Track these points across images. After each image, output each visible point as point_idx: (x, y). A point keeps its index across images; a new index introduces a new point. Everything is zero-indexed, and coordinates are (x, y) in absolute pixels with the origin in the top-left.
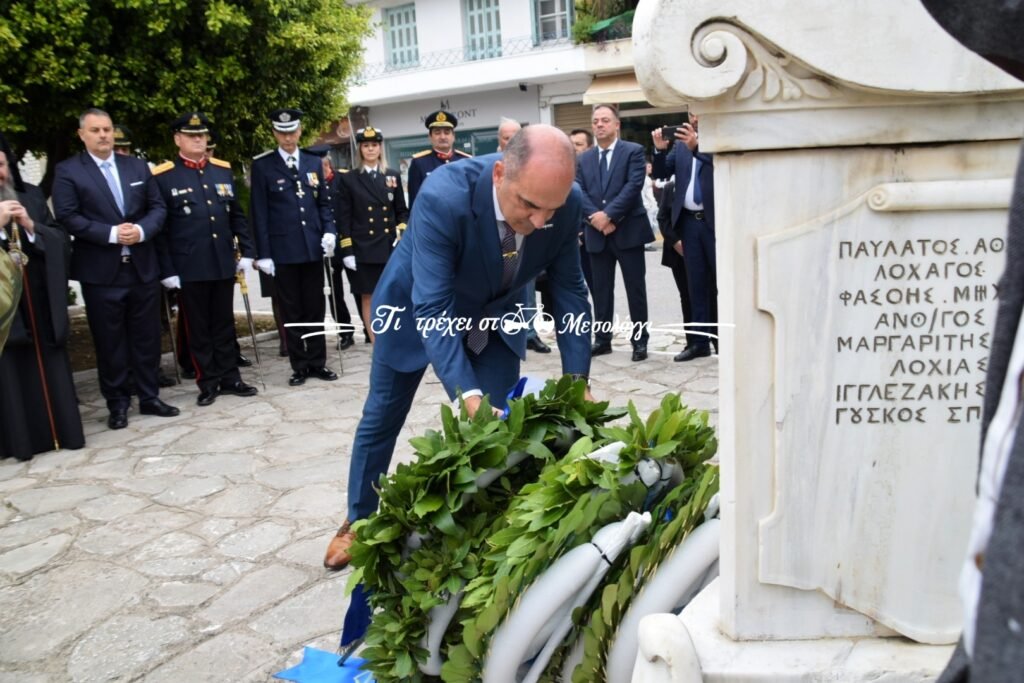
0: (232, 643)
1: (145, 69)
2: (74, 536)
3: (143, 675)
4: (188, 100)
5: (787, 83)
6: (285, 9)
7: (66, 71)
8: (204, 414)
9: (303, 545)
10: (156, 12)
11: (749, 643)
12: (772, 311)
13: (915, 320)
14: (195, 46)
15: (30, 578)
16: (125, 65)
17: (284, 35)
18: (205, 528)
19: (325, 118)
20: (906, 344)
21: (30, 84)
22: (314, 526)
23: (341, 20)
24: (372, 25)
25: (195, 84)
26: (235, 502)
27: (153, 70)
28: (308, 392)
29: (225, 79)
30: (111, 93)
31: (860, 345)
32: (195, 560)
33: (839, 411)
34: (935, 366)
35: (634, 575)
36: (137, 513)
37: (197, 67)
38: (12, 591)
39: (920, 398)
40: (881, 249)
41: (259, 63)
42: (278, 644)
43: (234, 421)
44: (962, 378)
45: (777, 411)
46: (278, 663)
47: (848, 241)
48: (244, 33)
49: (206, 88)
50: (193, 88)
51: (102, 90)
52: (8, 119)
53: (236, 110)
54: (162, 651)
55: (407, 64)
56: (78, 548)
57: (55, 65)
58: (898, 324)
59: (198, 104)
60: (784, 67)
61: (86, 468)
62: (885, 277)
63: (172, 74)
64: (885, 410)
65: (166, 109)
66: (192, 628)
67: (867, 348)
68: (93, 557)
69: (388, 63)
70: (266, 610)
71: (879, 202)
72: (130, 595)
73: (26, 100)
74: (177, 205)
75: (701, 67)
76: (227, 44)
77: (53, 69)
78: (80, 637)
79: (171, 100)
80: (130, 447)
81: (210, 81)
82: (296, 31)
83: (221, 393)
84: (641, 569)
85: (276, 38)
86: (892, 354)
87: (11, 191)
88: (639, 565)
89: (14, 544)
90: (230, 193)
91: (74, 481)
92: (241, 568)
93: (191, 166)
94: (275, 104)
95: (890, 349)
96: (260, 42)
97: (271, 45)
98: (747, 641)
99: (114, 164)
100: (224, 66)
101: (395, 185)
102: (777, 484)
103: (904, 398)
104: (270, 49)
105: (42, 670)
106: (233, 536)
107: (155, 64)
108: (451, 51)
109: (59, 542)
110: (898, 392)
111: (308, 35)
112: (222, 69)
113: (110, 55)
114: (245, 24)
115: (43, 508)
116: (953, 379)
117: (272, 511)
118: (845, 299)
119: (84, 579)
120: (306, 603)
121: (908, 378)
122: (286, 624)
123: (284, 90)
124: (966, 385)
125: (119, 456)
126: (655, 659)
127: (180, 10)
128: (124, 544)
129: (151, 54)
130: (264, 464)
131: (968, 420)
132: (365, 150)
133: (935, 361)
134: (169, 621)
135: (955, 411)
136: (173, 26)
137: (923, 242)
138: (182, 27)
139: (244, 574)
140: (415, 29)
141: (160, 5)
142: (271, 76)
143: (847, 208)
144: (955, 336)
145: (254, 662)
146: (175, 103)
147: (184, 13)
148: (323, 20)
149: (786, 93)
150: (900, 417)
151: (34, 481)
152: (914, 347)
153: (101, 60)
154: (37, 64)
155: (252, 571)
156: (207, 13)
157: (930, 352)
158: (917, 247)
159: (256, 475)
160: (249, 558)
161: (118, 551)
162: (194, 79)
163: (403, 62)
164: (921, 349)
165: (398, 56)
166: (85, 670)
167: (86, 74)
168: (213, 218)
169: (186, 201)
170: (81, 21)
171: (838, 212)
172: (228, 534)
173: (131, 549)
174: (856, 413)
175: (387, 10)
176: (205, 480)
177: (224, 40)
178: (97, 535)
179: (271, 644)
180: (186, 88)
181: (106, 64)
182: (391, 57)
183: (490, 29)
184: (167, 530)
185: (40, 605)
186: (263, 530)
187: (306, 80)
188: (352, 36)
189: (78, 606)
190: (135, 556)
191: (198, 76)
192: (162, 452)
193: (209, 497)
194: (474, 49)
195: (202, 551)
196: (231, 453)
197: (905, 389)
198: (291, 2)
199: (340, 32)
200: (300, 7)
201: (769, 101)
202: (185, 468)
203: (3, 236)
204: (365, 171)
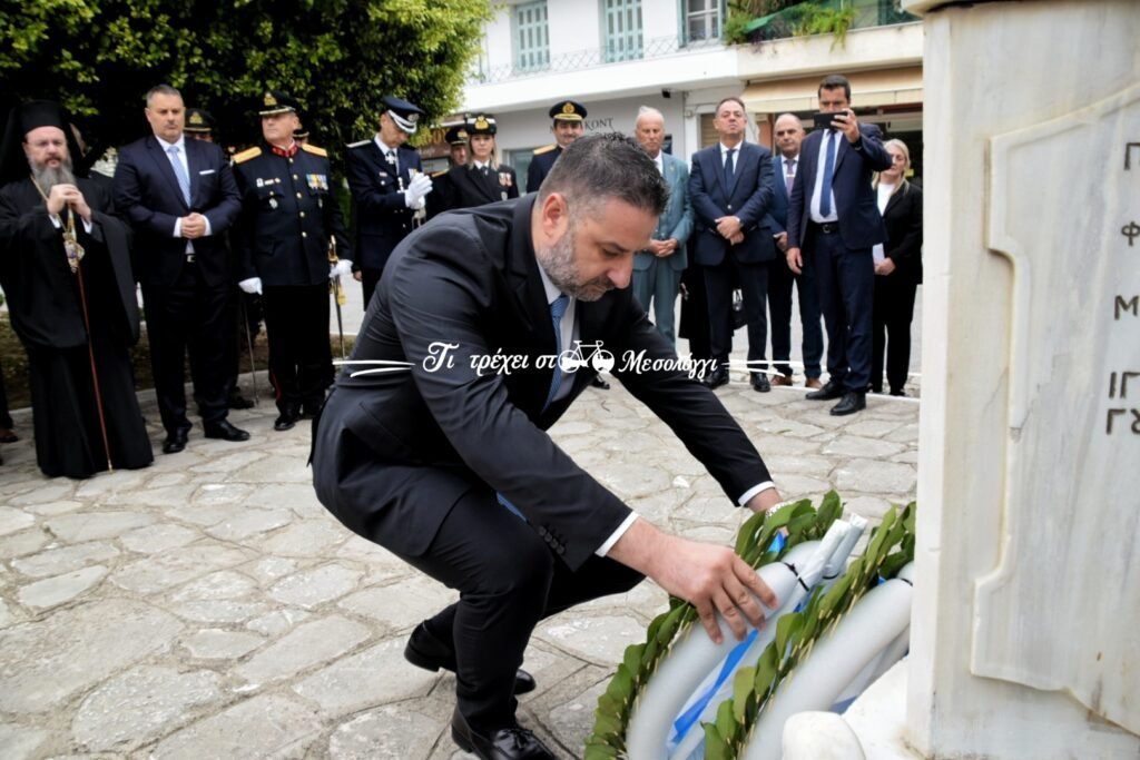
0: (269, 708)
1: (230, 47)
2: (109, 570)
3: (157, 741)
4: (279, 83)
7: (142, 47)
8: (280, 439)
9: (371, 593)
12: (1010, 252)
14: (288, 21)
15: (53, 614)
16: (209, 42)
17: (387, 7)
18: (259, 567)
19: (436, 112)
21: (103, 61)
22: (387, 571)
24: (492, 7)
25: (287, 65)
26: (298, 540)
27: (240, 48)
29: (321, 60)
30: (193, 74)
32: (242, 605)
36: (185, 547)
37: (289, 45)
38: (29, 629)
41: (360, 42)
42: (325, 714)
45: (1012, 410)
46: (321, 737)
49: (299, 70)
50: (284, 69)
51: (182, 69)
52: (79, 100)
53: (333, 97)
54: (184, 712)
55: (537, 66)
56: (111, 584)
61: (139, 493)
63: (261, 54)
65: (252, 93)
66: (224, 687)
68: (126, 594)
69: (516, 66)
70: (316, 670)
72: (160, 642)
73: (97, 79)
74: (261, 197)
76: (322, 20)
77: (128, 43)
78: (92, 689)
79: (258, 83)
80: (191, 472)
81: (304, 61)
82: (401, 3)
85: (378, 11)
87: (68, 174)
88: (787, 640)
89: (44, 574)
90: (325, 186)
91: (123, 507)
92: (294, 617)
93: (280, 153)
94: (378, 92)
96: (361, 18)
97: (373, 19)
99: (183, 149)
100: (320, 44)
101: (510, 184)
104: (371, 25)
105: (43, 725)
106: (290, 579)
108: (586, 52)
109: (92, 575)
111: (414, 7)
112: (317, 48)
113: (191, 30)
115: (82, 536)
117: (340, 553)
118: (1131, 236)
119: (112, 619)
120: (365, 664)
122: (337, 688)
123: (388, 76)
125: (177, 481)
128: (165, 581)
129: (238, 29)
132: (476, 144)
134: (199, 676)
139: (296, 624)
140: (547, 27)
142: (373, 57)
145: (292, 734)
151: (79, 505)
153: (181, 34)
154: (110, 37)
155: (306, 621)
160: (305, 605)
161: (156, 588)
162: (286, 59)
163: (532, 64)
165: (527, 58)
166: (92, 729)
167: (164, 51)
168: (302, 214)
169: (272, 193)
171: (1126, 95)
173: (171, 588)
175: (516, 7)
176: (269, 513)
177: (320, 13)
178: (136, 570)
179: (316, 712)
180: (277, 70)
181: (186, 40)
182: (520, 59)
183: (630, 28)
184: (217, 568)
185: (57, 646)
186: (326, 573)
187: (415, 67)
188: (468, 16)
189: (99, 651)
190: (174, 596)
191: (291, 55)
192: (226, 478)
193: (270, 532)
194: (612, 51)
195: (252, 594)
196: (302, 483)
199: (453, 9)
202: (249, 498)
203: (57, 224)
204: (475, 167)
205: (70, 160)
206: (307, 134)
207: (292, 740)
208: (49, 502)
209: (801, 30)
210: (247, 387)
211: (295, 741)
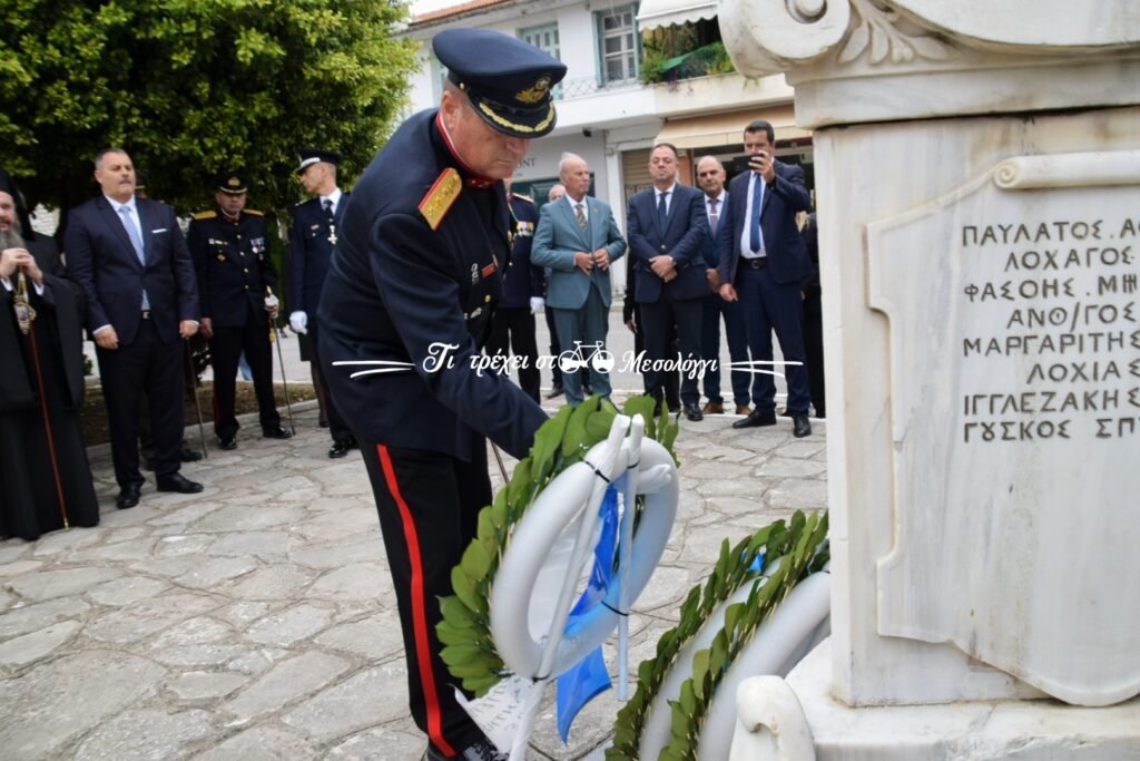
0: (262, 739)
1: (168, 107)
2: (83, 623)
4: (216, 141)
5: (896, 42)
6: (323, 38)
7: (81, 109)
8: (233, 490)
9: (344, 629)
10: (181, 43)
11: (868, 710)
12: (886, 310)
13: (1054, 318)
14: (224, 81)
15: (32, 669)
16: (147, 102)
17: (322, 66)
18: (232, 611)
20: (1044, 346)
21: (41, 124)
22: (356, 608)
23: (385, 51)
24: (419, 60)
25: (224, 123)
26: (267, 584)
27: (178, 108)
28: (350, 465)
29: (257, 117)
30: (130, 134)
31: (990, 348)
32: (221, 648)
33: (967, 426)
34: (1079, 371)
35: (729, 639)
36: (156, 597)
37: (226, 104)
38: (10, 685)
39: (1063, 409)
40: (1012, 234)
41: (295, 99)
42: (315, 740)
43: (267, 496)
44: (1111, 384)
45: (895, 429)
46: (314, 760)
47: (973, 225)
48: (277, 66)
49: (236, 127)
50: (221, 127)
51: (121, 130)
52: (17, 162)
53: (269, 152)
54: (180, 749)
56: (87, 637)
57: (69, 101)
58: (1034, 322)
59: (227, 146)
60: (893, 24)
61: (99, 549)
62: (1016, 267)
63: (198, 113)
64: (1022, 424)
65: (191, 151)
66: (216, 724)
67: (999, 351)
68: (104, 645)
70: (301, 702)
71: (1007, 178)
72: (146, 687)
73: (35, 141)
75: (798, 24)
76: (258, 79)
77: (67, 106)
78: (86, 735)
79: (196, 141)
80: (150, 525)
81: (241, 119)
82: (335, 62)
84: (736, 631)
85: (313, 70)
86: (1028, 357)
87: (17, 237)
88: (734, 627)
89: (15, 633)
91: (85, 564)
92: (273, 656)
94: (313, 145)
95: (1025, 351)
96: (295, 76)
97: (308, 77)
98: (866, 707)
99: (134, 209)
100: (255, 102)
102: (897, 516)
103: (1044, 409)
104: (306, 83)
106: (264, 620)
107: (179, 101)
109: (65, 630)
110: (1036, 403)
111: (348, 66)
112: (254, 106)
113: (130, 91)
114: (279, 55)
115: (48, 593)
116: (1101, 386)
117: (309, 593)
118: (971, 294)
119: (93, 669)
120: (346, 693)
121: (1048, 385)
122: (324, 716)
123: (322, 130)
124: (1116, 392)
125: (138, 534)
126: (758, 729)
127: (207, 40)
128: (140, 630)
129: (175, 90)
130: (300, 543)
131: (1120, 433)
133: (1079, 365)
134: (189, 716)
135: (1104, 423)
136: (200, 58)
137: (1060, 225)
138: (209, 59)
139: (277, 661)
141: (184, 35)
142: (307, 113)
143: (969, 187)
144: (1101, 335)
146: (202, 144)
147: (212, 44)
148: (365, 51)
149: (896, 54)
150: (1039, 432)
151: (39, 564)
152: (1053, 349)
153: (120, 95)
154: (48, 101)
155: (285, 659)
156: (237, 42)
157: (1071, 356)
158: (1053, 231)
159: (291, 554)
160: (283, 644)
161: (132, 638)
162: (222, 117)
164: (1062, 351)
167: (102, 112)
170: (97, 53)
171: (959, 192)
172: (259, 619)
173: (148, 637)
174: (988, 429)
176: (234, 560)
177: (255, 73)
178: (110, 622)
179: (307, 739)
180: (214, 128)
181: (125, 101)
184: (189, 615)
185: (41, 699)
186: (299, 613)
187: (347, 121)
188: (397, 69)
189: (86, 700)
190: (152, 644)
191: (227, 114)
192: (185, 530)
193: (238, 578)
195: (229, 637)
196: (263, 531)
197: (1045, 398)
198: (330, 31)
199: (384, 64)
200: (339, 37)
201: (876, 65)
202: (211, 548)
203: (9, 287)
205: (18, 223)
206: (245, 190)
208: (7, 563)
209: (714, 69)
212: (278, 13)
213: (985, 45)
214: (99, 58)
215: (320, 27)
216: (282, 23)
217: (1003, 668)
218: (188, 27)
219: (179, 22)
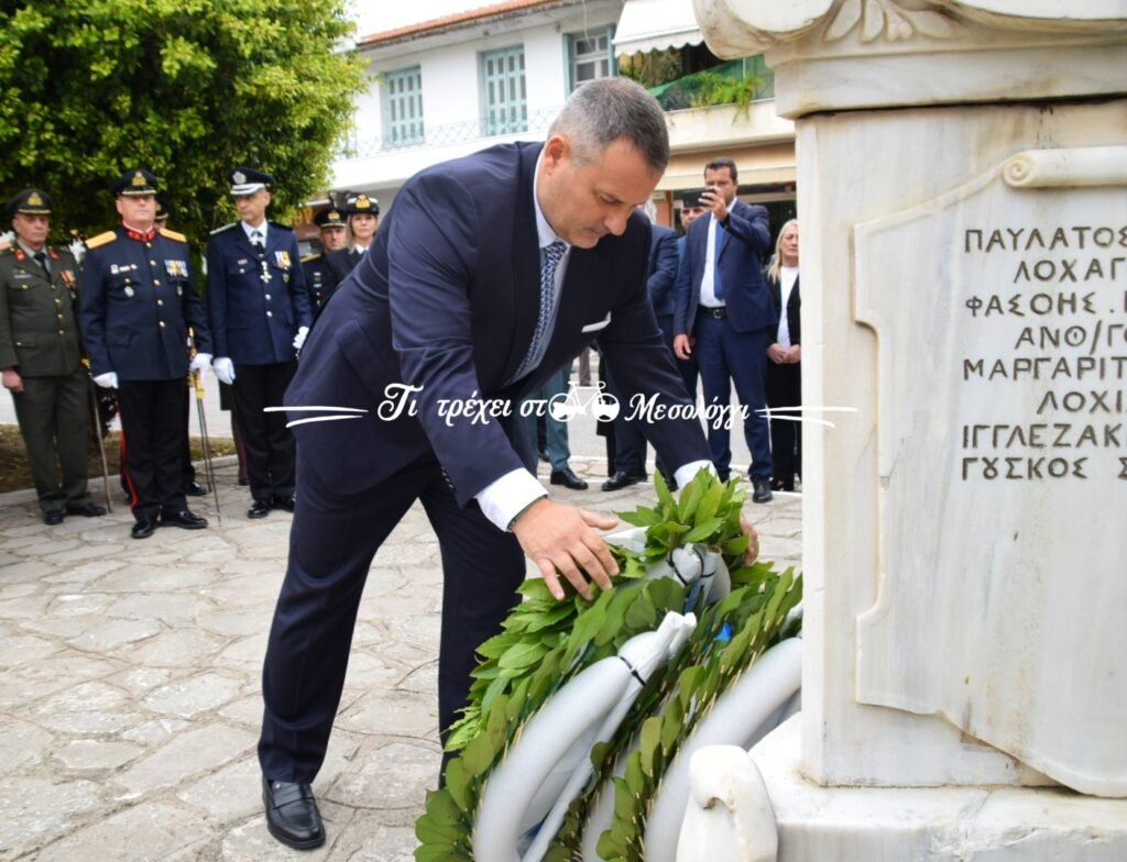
0: (154, 816)
1: (85, 122)
3: (38, 849)
4: (136, 161)
5: (892, 17)
6: (258, 50)
8: (140, 548)
9: (253, 701)
10: (102, 52)
11: (841, 790)
12: (873, 324)
13: (1071, 337)
14: (147, 95)
16: (62, 116)
17: (255, 81)
18: (129, 678)
19: (304, 192)
20: (1058, 370)
23: (327, 67)
24: (365, 79)
25: (145, 142)
26: (170, 650)
27: (95, 124)
28: (271, 526)
29: (183, 136)
30: (42, 151)
31: (995, 371)
32: (116, 716)
33: (966, 461)
34: (1099, 400)
35: (684, 708)
36: (47, 659)
37: (148, 120)
39: (1078, 445)
40: (1023, 239)
41: (225, 117)
42: (214, 819)
43: (175, 557)
45: (881, 461)
46: (212, 841)
47: (977, 228)
48: (206, 79)
49: (158, 146)
50: (142, 146)
51: (32, 146)
53: (195, 175)
54: (64, 821)
55: (409, 140)
58: (1047, 341)
62: (1027, 277)
63: (117, 129)
64: (1030, 461)
65: (108, 172)
66: (104, 797)
67: (1005, 374)
69: (386, 139)
70: (200, 777)
71: (1018, 174)
72: (30, 754)
74: (116, 285)
76: (185, 94)
79: (114, 161)
80: (45, 582)
81: (164, 137)
82: (271, 76)
83: (162, 524)
84: (693, 700)
85: (246, 85)
86: (1039, 383)
88: (691, 695)
90: (184, 273)
92: (173, 727)
93: (137, 237)
95: (1036, 376)
96: (227, 91)
97: (240, 93)
98: (839, 787)
100: (181, 119)
102: (882, 563)
103: (1057, 444)
104: (238, 100)
106: (165, 689)
108: (464, 125)
110: (1048, 436)
111: (285, 81)
112: (178, 123)
113: (44, 103)
114: (209, 67)
117: (216, 662)
118: (974, 308)
121: (1063, 416)
122: (225, 795)
123: (254, 153)
125: (30, 592)
126: (712, 804)
127: (131, 49)
128: (28, 693)
129: (93, 103)
130: (210, 607)
132: (357, 224)
133: (1100, 393)
134: (76, 786)
136: (121, 69)
137: (1080, 230)
138: (131, 70)
139: (176, 733)
140: (420, 97)
141: (105, 43)
142: (238, 133)
143: (974, 184)
144: (1126, 358)
145: (181, 839)
146: (120, 163)
147: (135, 53)
148: (305, 65)
149: (892, 30)
150: (1051, 471)
152: (1069, 374)
153: (32, 108)
155: (186, 731)
156: (163, 52)
157: (1090, 383)
158: (1072, 237)
159: (199, 619)
160: (184, 715)
161: (18, 701)
162: (144, 135)
163: (404, 137)
164: (1079, 377)
165: (399, 131)
167: (13, 126)
168: (160, 302)
169: (127, 281)
170: (11, 61)
171: (963, 191)
172: (159, 687)
173: (36, 700)
174: (990, 465)
175: (386, 74)
176: (135, 623)
177: (182, 87)
179: (204, 818)
180: (135, 147)
181: (39, 115)
182: (391, 133)
183: (513, 97)
184: (83, 680)
186: (204, 682)
187: (282, 143)
188: (340, 88)
190: (39, 708)
191: (150, 131)
192: (83, 589)
193: (139, 642)
194: (493, 122)
195: (125, 705)
196: (168, 592)
197: (1058, 431)
198: (266, 42)
199: (326, 82)
200: (276, 49)
201: (868, 43)
202: (111, 609)
204: (356, 252)
206: (166, 216)
207: (181, 845)
209: (700, 101)
210: (96, 494)
211: (186, 846)
212: (209, 21)
213: (997, 20)
214: (13, 66)
215: (255, 37)
216: (213, 32)
217: (1002, 748)
218: (112, 35)
219: (100, 29)
